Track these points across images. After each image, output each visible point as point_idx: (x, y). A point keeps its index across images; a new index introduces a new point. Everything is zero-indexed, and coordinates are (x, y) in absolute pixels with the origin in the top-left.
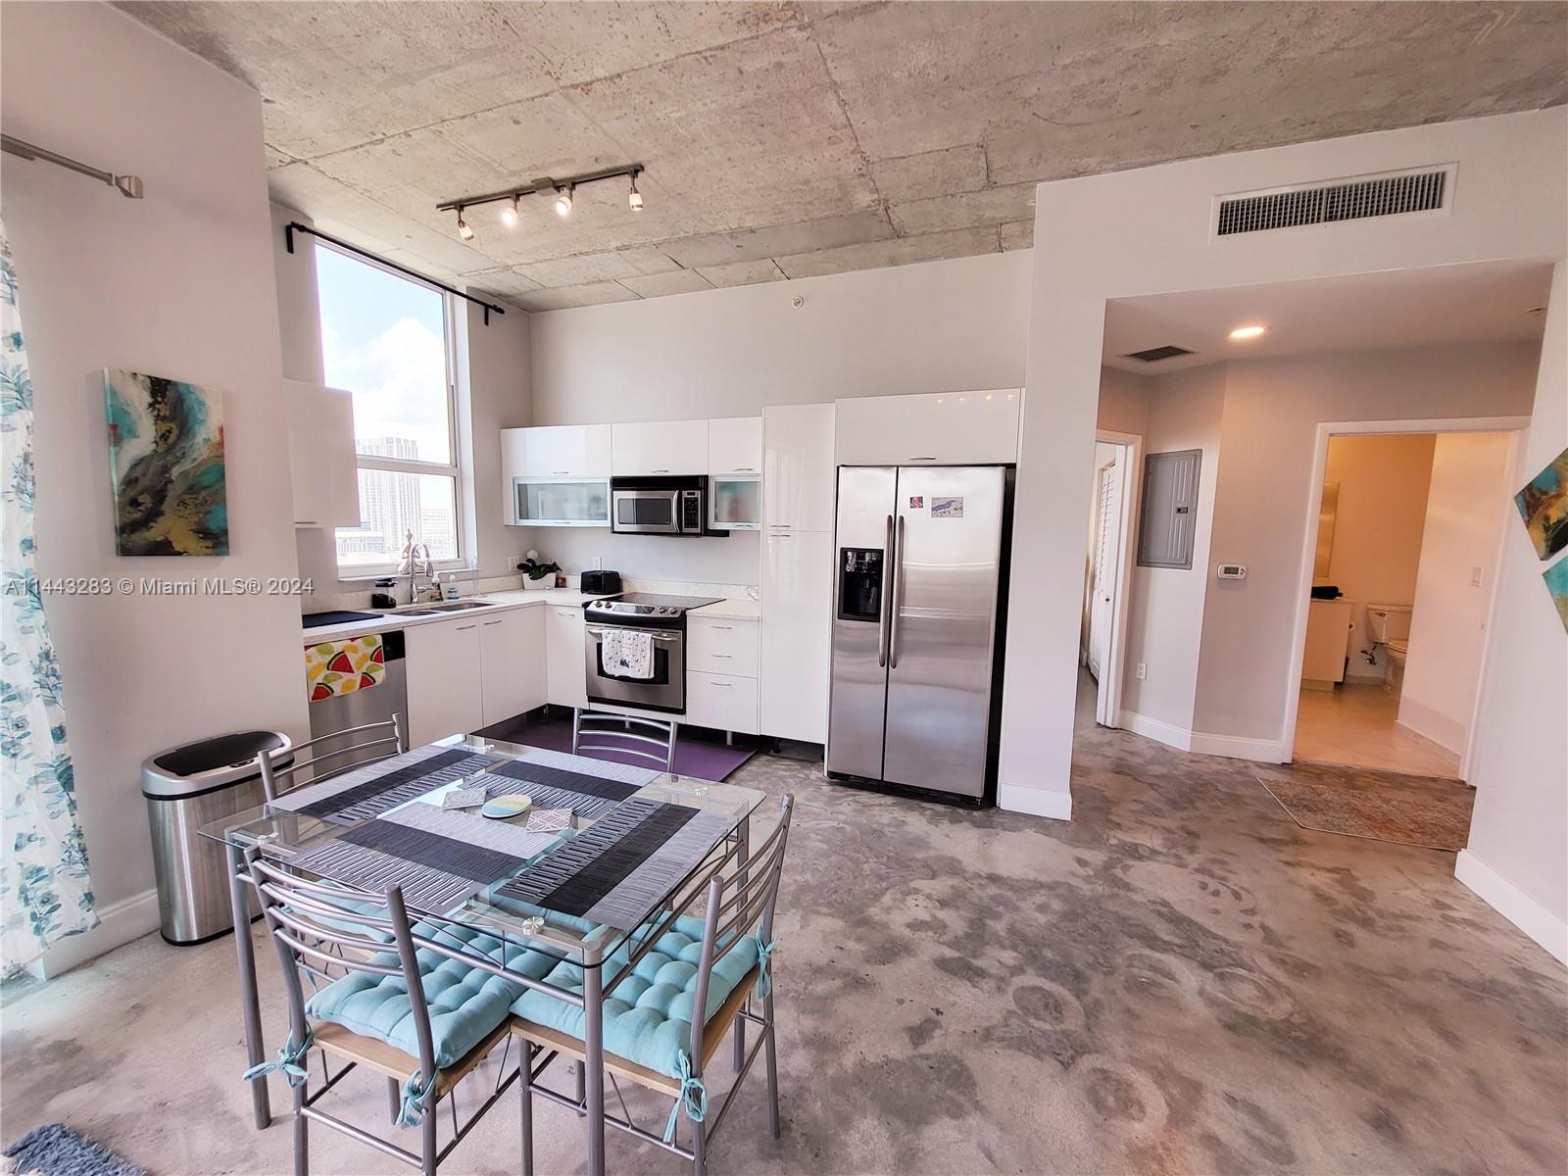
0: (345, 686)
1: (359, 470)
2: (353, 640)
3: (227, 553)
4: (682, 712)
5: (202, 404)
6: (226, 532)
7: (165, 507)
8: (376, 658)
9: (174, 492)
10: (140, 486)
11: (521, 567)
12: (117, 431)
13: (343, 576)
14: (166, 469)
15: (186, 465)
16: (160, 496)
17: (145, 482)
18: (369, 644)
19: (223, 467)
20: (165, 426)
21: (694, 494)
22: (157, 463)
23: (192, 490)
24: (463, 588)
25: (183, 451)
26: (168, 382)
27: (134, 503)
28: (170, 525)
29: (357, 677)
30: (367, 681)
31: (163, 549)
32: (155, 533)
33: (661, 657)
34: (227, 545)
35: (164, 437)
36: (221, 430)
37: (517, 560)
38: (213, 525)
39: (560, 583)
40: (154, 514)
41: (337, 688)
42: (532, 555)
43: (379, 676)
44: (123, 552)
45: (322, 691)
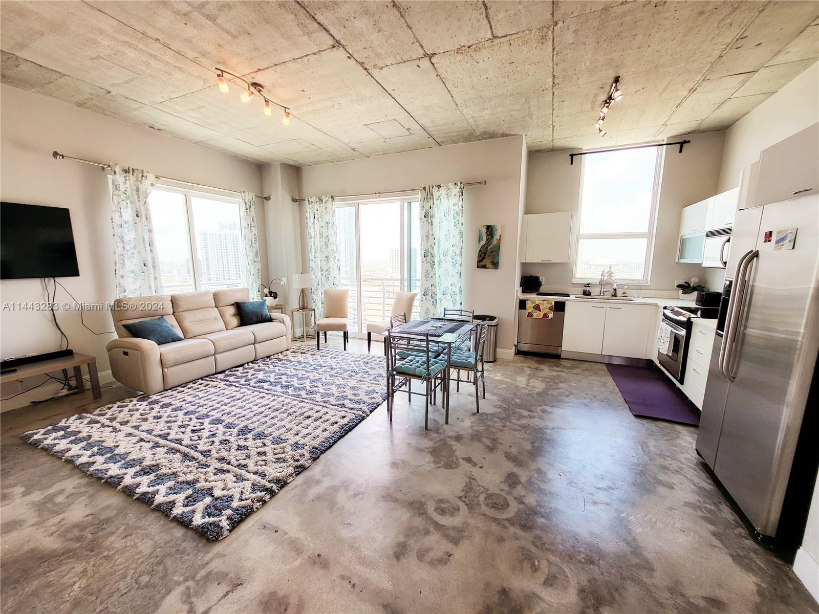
0: (537, 315)
2: (543, 301)
3: (498, 269)
4: (682, 380)
5: (496, 230)
6: (498, 263)
7: (486, 257)
8: (551, 309)
9: (488, 253)
10: (482, 252)
11: (679, 286)
12: (480, 240)
14: (487, 247)
15: (491, 246)
16: (485, 254)
17: (483, 251)
18: (548, 303)
19: (499, 246)
20: (488, 237)
22: (486, 246)
23: (492, 252)
25: (491, 242)
26: (490, 226)
27: (481, 256)
28: (487, 262)
29: (542, 314)
30: (545, 316)
31: (484, 267)
32: (483, 263)
33: (676, 344)
34: (498, 266)
35: (488, 240)
36: (500, 236)
38: (495, 261)
40: (484, 258)
41: (535, 315)
42: (694, 280)
43: (551, 316)
44: (478, 267)
45: (530, 315)
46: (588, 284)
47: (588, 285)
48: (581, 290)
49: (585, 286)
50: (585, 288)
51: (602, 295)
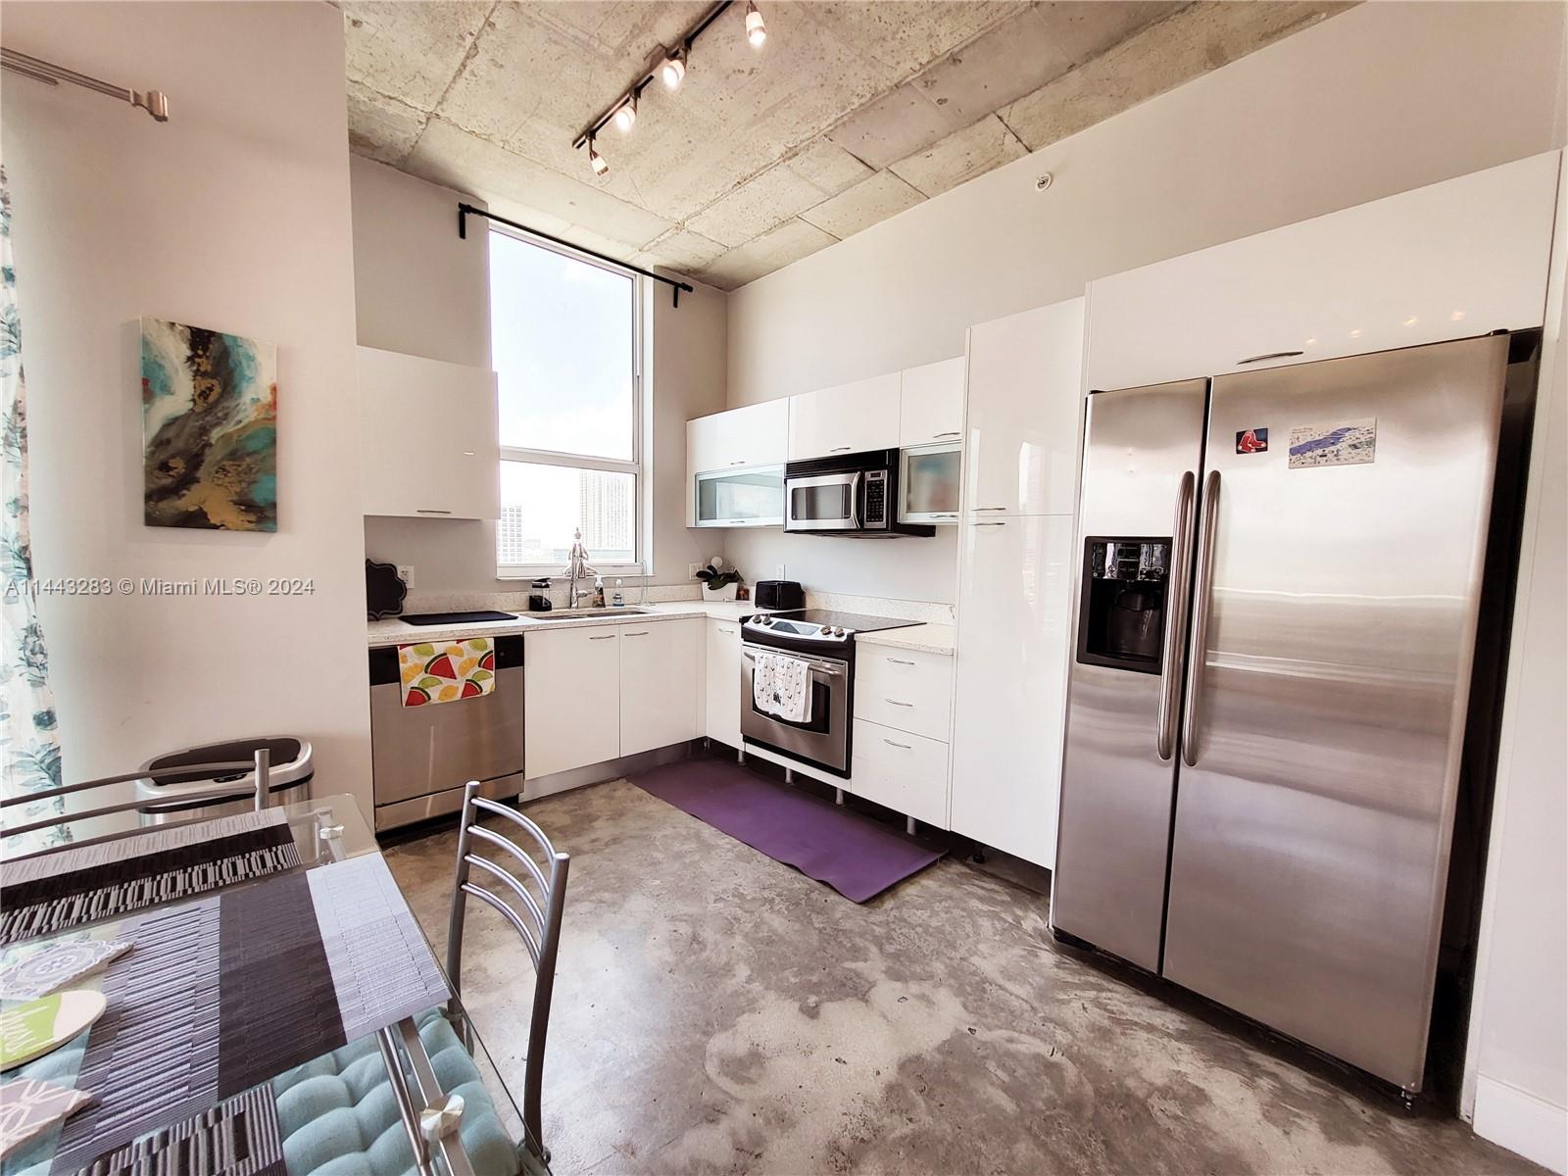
0: (445, 693)
1: (502, 463)
2: (459, 641)
3: (274, 531)
4: (846, 774)
5: (251, 359)
6: (274, 505)
7: (200, 474)
8: (484, 663)
9: (211, 457)
10: (171, 450)
11: (700, 574)
12: (151, 386)
13: (501, 574)
14: (204, 431)
15: (229, 428)
16: (195, 461)
17: (179, 444)
18: (476, 647)
19: (275, 431)
20: (206, 383)
21: (879, 475)
22: (194, 424)
23: (235, 455)
24: (630, 595)
25: (226, 411)
26: (212, 334)
27: (164, 467)
28: (203, 495)
29: (459, 685)
30: (472, 688)
31: (196, 520)
32: (188, 501)
33: (821, 693)
34: (274, 519)
35: (204, 395)
36: (274, 390)
37: (700, 567)
38: (259, 496)
39: (742, 595)
40: (187, 481)
41: (435, 694)
42: (716, 562)
43: (488, 685)
44: (152, 520)
45: (418, 697)
46: (544, 580)
47: (543, 583)
48: (523, 597)
49: (534, 586)
50: (537, 592)
51: (574, 605)
